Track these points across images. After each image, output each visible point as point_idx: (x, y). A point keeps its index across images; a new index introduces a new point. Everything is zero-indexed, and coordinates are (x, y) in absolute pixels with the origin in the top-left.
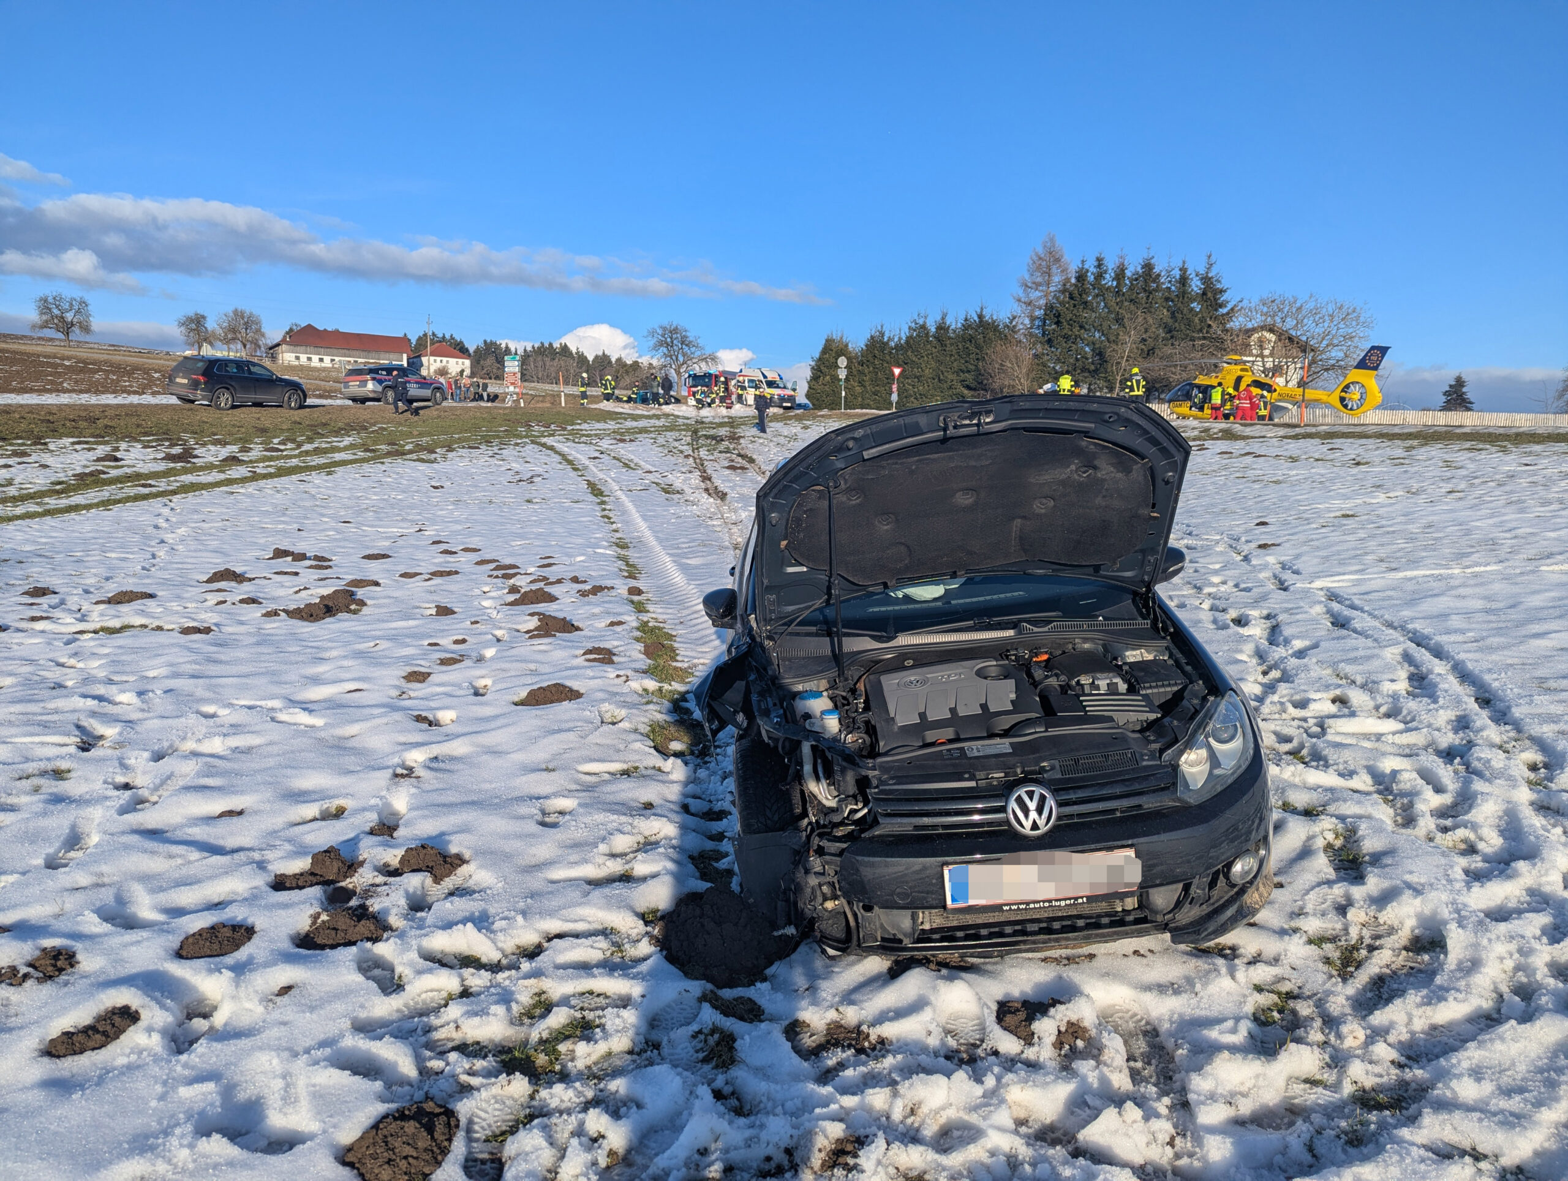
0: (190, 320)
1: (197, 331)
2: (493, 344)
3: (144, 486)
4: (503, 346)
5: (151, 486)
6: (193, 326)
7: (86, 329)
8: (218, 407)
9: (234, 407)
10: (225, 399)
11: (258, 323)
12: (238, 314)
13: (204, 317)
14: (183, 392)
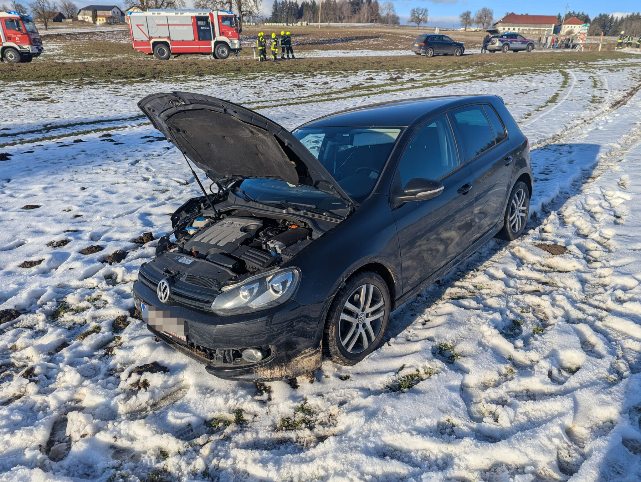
0: (465, 14)
1: (466, 19)
2: (606, 16)
3: (368, 91)
4: (610, 16)
5: (371, 90)
6: (465, 17)
7: (426, 21)
8: (427, 56)
9: (433, 56)
10: (431, 52)
11: (491, 14)
12: (484, 10)
13: (470, 13)
14: (416, 50)
